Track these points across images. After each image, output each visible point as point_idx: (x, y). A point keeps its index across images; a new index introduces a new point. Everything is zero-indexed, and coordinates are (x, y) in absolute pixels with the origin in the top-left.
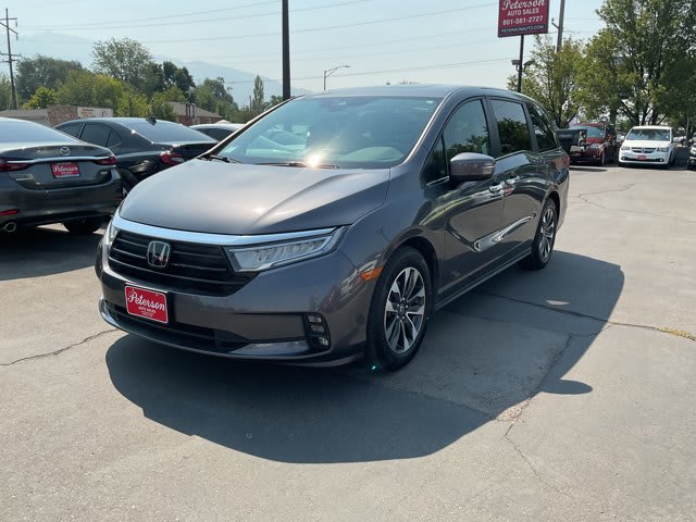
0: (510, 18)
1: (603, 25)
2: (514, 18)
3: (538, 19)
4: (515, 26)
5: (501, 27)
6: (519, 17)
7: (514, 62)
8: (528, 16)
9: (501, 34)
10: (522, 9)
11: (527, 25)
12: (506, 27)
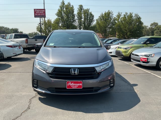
0: (37, 13)
1: (57, 17)
2: (38, 13)
3: (43, 14)
4: (38, 15)
5: (35, 15)
6: (39, 13)
7: (39, 23)
8: (41, 13)
9: (35, 17)
10: (39, 12)
11: (41, 15)
12: (36, 15)
